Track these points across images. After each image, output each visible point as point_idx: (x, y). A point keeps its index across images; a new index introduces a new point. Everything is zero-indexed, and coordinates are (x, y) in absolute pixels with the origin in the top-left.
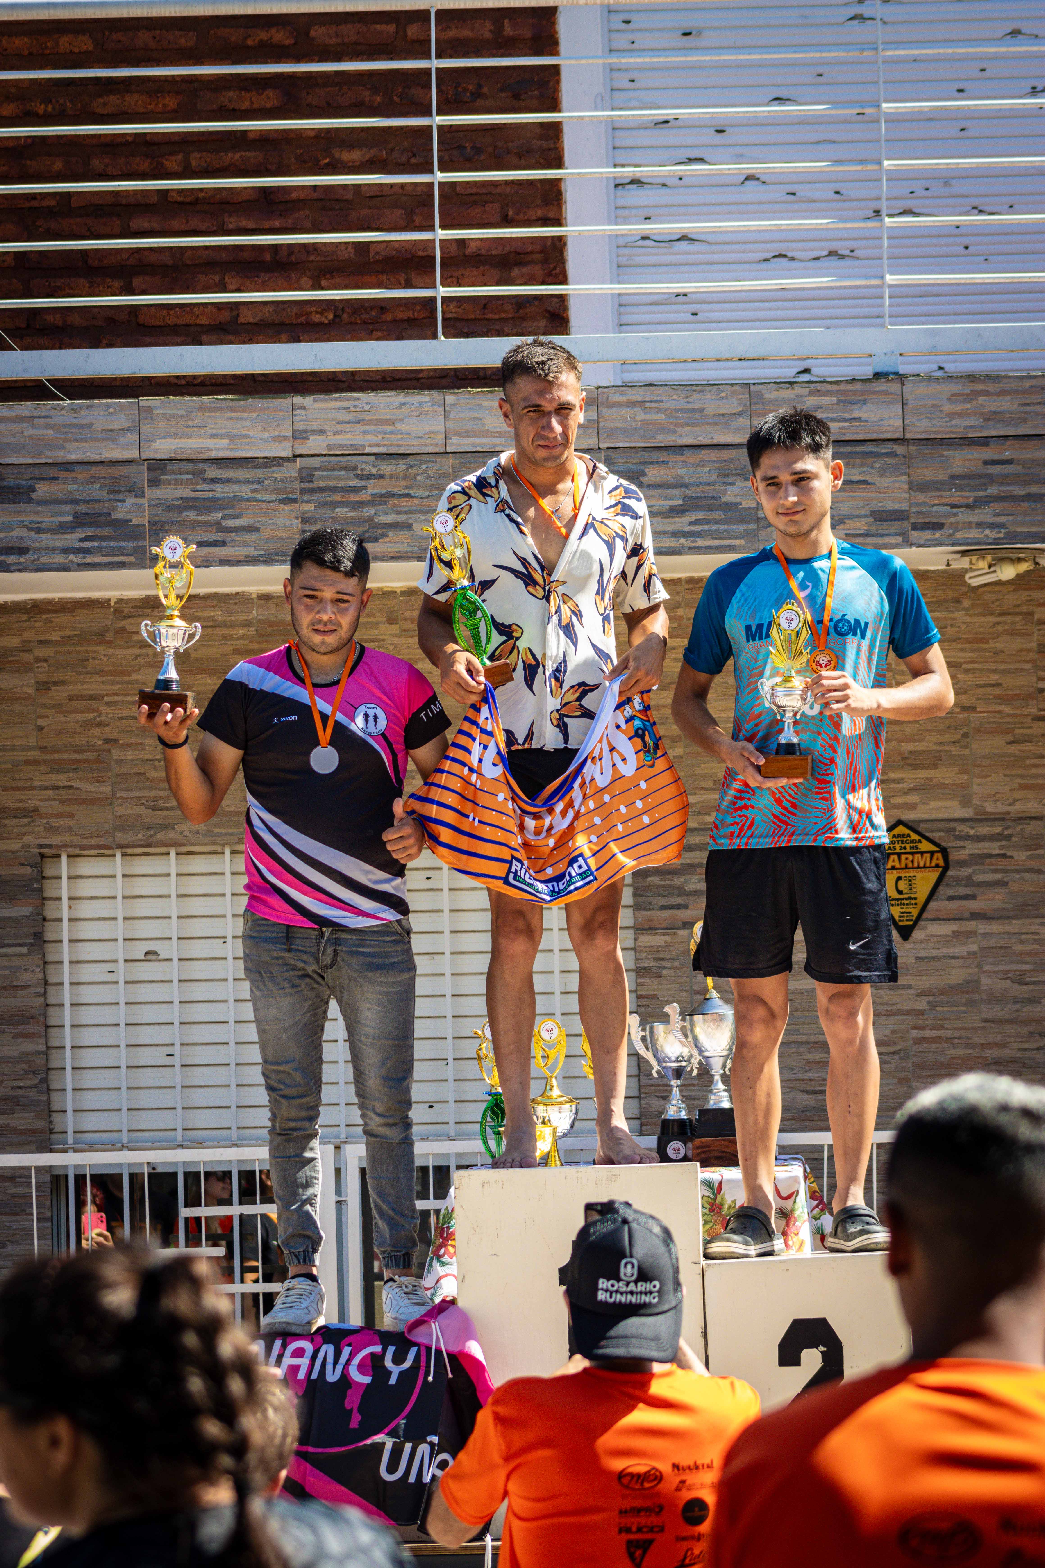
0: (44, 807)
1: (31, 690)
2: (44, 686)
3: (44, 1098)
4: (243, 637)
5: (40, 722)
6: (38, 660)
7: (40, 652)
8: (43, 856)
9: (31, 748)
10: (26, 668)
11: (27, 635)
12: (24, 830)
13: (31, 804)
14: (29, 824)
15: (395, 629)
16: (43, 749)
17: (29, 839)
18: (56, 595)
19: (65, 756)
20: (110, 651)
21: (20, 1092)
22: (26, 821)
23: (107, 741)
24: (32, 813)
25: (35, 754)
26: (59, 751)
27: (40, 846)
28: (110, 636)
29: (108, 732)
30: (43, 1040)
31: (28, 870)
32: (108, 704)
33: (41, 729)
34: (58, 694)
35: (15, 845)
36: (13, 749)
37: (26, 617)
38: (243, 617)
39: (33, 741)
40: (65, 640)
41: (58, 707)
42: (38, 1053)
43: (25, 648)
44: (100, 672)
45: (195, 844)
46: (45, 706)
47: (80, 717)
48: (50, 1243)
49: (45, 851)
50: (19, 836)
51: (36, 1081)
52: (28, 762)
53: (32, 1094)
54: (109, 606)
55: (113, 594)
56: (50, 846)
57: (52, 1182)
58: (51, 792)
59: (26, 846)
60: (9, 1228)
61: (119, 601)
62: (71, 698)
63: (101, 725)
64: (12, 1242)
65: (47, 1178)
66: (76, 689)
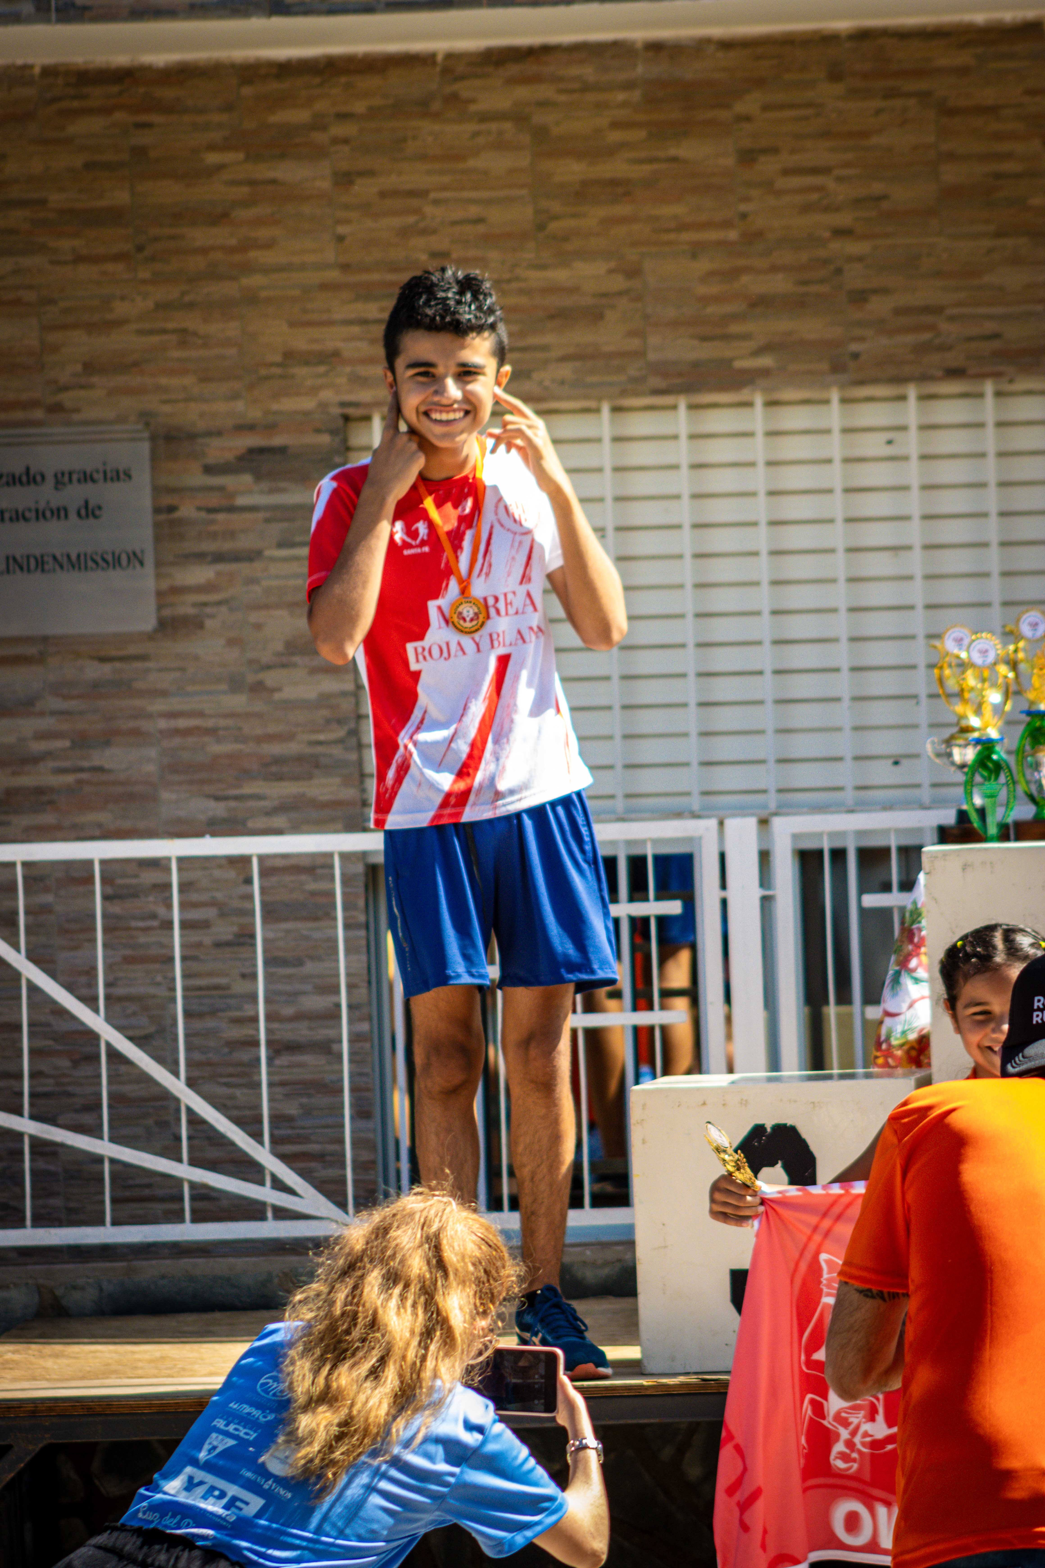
0: (349, 349)
1: (325, 185)
2: (344, 179)
3: (353, 756)
4: (624, 104)
5: (341, 230)
6: (336, 141)
7: (338, 130)
8: (347, 418)
9: (327, 266)
10: (318, 153)
11: (320, 106)
12: (319, 381)
13: (330, 345)
14: (326, 374)
15: (839, 88)
16: (345, 267)
17: (327, 395)
18: (360, 49)
19: (375, 277)
20: (437, 127)
21: (319, 749)
22: (322, 369)
23: (434, 255)
24: (330, 358)
25: (334, 275)
26: (367, 269)
27: (343, 404)
28: (436, 106)
29: (438, 243)
30: (351, 677)
31: (325, 439)
32: (436, 202)
33: (341, 239)
34: (364, 188)
35: (308, 404)
36: (303, 267)
37: (317, 80)
38: (623, 76)
39: (330, 256)
40: (373, 113)
41: (365, 208)
42: (344, 694)
43: (318, 124)
44: (423, 157)
45: (558, 398)
46: (347, 207)
47: (396, 222)
48: (364, 958)
49: (351, 411)
50: (314, 391)
51: (341, 733)
52: (324, 287)
53: (337, 751)
54: (434, 63)
55: (440, 46)
56: (356, 405)
57: (366, 875)
58: (356, 330)
59: (323, 406)
60: (307, 938)
61: (450, 56)
62: (383, 194)
63: (425, 232)
64: (312, 958)
65: (360, 868)
66: (391, 181)
